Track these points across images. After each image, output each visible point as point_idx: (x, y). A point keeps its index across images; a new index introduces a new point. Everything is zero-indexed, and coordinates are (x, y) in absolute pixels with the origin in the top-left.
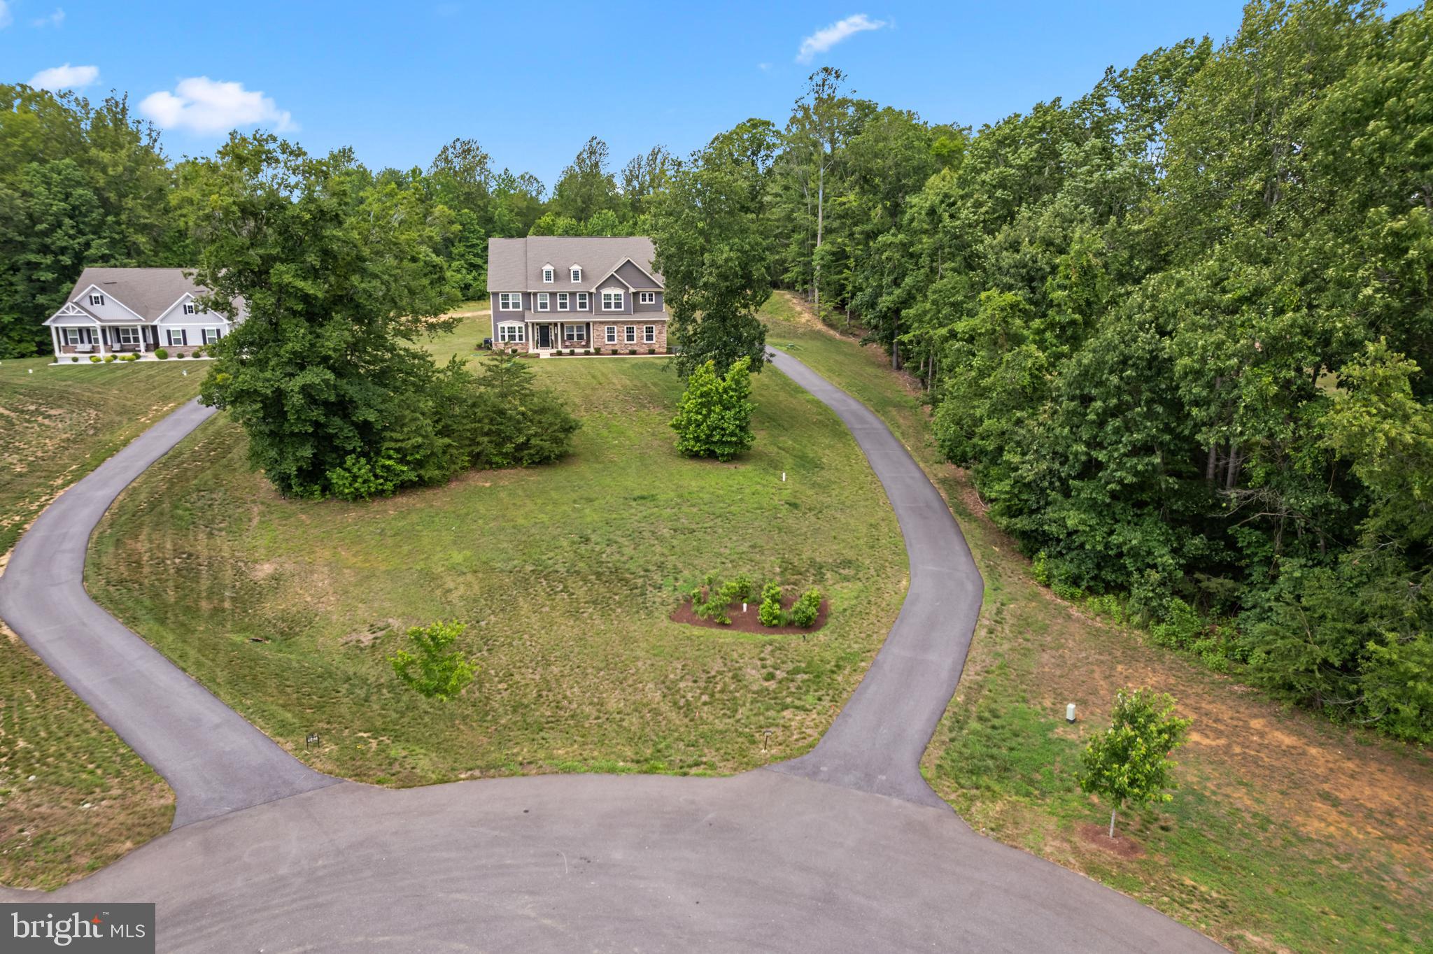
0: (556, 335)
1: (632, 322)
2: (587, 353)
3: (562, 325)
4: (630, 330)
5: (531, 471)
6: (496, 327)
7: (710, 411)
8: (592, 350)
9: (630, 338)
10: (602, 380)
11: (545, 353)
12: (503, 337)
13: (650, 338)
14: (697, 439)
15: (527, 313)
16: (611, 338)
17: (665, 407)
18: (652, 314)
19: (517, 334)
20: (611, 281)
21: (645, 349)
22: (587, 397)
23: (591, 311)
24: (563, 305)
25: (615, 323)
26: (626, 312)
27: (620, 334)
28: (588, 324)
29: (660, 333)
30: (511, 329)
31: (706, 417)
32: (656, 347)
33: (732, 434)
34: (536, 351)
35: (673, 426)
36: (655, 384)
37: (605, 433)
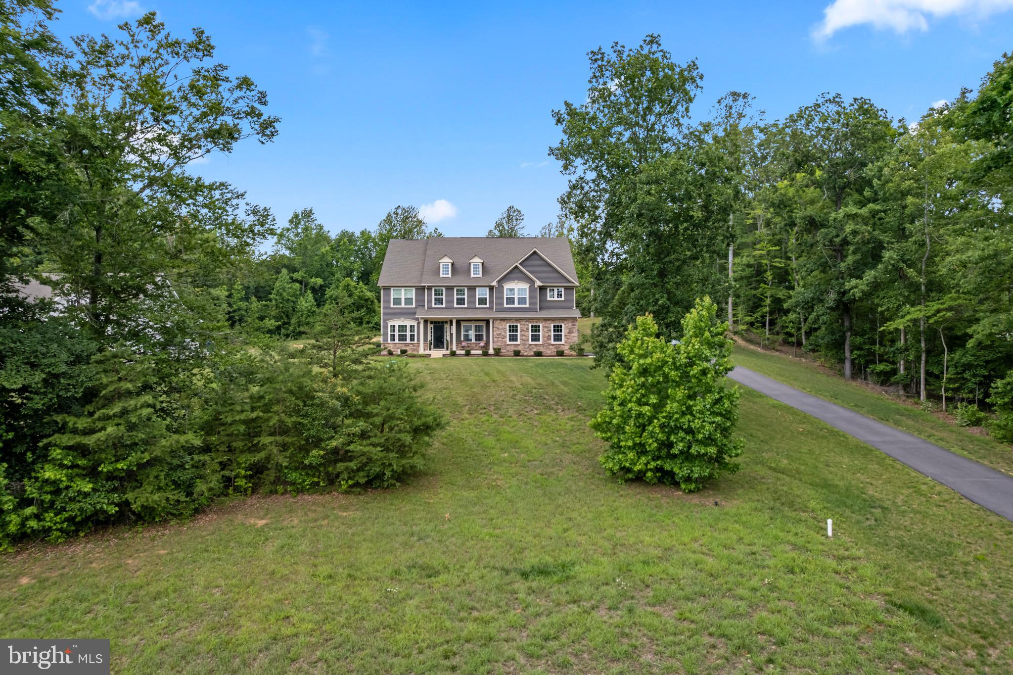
0: (451, 335)
1: (538, 319)
2: (485, 354)
3: (459, 322)
4: (536, 329)
5: (352, 499)
6: (386, 324)
7: (664, 399)
8: (491, 351)
9: (536, 338)
10: (497, 377)
11: (437, 353)
12: (393, 337)
13: (558, 338)
14: (641, 449)
15: (419, 310)
16: (513, 338)
17: (579, 409)
18: (560, 311)
19: (408, 333)
20: (514, 274)
21: (553, 350)
22: (474, 395)
23: (491, 308)
24: (461, 301)
25: (518, 320)
26: (531, 309)
27: (524, 332)
28: (488, 322)
29: (570, 332)
30: (402, 328)
31: (658, 408)
32: (566, 349)
33: (709, 440)
34: (428, 352)
35: (597, 427)
36: (565, 383)
37: (490, 441)
